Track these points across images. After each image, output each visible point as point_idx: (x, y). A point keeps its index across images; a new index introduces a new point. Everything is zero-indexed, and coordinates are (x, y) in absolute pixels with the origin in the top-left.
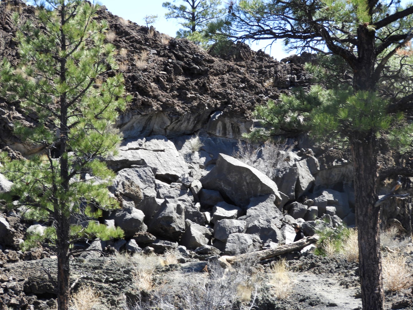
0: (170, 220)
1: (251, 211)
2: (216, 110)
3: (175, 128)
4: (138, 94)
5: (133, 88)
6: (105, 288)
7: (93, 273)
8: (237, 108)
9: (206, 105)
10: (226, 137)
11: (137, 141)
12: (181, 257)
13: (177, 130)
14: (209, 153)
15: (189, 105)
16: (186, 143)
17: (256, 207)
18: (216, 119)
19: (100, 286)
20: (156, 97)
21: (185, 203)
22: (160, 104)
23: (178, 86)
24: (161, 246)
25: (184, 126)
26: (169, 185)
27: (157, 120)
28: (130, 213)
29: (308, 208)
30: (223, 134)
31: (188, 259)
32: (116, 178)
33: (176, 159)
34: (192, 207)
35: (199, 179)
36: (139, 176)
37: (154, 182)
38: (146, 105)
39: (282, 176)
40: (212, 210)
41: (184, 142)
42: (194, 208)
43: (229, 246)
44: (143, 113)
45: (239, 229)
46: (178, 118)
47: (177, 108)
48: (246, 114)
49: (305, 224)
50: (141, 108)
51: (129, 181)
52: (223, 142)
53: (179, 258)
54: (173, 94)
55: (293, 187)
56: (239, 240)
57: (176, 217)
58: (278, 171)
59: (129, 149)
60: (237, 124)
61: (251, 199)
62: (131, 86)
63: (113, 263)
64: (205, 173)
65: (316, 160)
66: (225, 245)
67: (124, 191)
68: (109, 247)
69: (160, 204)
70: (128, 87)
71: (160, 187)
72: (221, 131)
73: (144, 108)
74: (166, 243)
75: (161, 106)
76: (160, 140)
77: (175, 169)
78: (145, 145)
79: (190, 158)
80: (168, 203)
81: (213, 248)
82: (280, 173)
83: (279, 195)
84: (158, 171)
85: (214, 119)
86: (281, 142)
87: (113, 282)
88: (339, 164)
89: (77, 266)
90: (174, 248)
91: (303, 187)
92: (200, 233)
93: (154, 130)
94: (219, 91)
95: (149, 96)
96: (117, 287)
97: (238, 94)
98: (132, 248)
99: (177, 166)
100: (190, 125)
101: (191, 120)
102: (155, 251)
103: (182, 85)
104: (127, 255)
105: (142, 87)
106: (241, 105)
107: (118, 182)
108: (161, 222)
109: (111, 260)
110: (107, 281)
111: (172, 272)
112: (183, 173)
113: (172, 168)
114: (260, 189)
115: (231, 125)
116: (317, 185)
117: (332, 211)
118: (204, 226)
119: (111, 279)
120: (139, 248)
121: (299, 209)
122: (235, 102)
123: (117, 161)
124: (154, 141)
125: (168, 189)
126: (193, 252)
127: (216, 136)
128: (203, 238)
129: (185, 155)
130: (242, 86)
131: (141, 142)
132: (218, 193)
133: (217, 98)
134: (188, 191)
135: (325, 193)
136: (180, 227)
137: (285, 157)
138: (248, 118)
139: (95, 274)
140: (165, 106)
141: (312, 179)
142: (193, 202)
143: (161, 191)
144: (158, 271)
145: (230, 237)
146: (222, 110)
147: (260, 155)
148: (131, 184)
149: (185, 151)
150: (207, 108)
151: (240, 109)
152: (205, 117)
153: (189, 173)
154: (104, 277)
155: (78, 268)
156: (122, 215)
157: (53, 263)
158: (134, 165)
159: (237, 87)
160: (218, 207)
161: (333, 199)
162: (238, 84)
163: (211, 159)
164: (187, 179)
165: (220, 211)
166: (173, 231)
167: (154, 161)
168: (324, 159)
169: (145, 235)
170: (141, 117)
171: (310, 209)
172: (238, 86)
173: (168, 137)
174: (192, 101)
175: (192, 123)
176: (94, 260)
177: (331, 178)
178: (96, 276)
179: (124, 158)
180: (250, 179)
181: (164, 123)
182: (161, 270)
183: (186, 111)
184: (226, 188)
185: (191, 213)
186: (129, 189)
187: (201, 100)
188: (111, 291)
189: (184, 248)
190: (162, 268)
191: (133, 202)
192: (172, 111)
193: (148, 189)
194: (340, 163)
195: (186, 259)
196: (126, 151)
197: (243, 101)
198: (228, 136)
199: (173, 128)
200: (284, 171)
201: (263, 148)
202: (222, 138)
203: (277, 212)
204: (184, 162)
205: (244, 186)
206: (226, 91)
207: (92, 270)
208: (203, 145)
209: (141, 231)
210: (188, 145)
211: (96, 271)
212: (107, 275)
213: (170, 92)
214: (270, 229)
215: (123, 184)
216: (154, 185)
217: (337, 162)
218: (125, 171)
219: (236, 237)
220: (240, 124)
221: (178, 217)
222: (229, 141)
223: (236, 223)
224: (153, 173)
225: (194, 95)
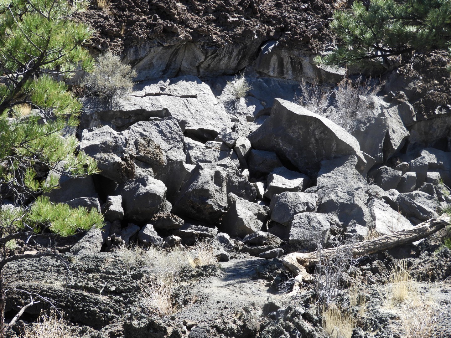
0: (205, 194)
1: (322, 180)
2: (269, 40)
3: (211, 66)
4: (158, 17)
5: (150, 9)
6: (103, 302)
7: (85, 279)
8: (298, 36)
9: (254, 32)
10: (284, 78)
11: (158, 84)
12: (222, 251)
13: (214, 69)
14: (260, 100)
15: (231, 33)
16: (227, 86)
17: (330, 174)
18: (269, 52)
19: (94, 299)
20: (183, 22)
21: (228, 169)
22: (189, 32)
23: (214, 7)
24: (192, 233)
25: (224, 63)
26: (204, 145)
27: (186, 54)
28: (145, 185)
29: (402, 175)
30: (278, 73)
31: (233, 254)
32: (124, 134)
33: (213, 107)
34: (238, 175)
35: (247, 136)
36: (161, 132)
37: (182, 140)
38: (169, 33)
39: (365, 129)
40: (266, 180)
41: (224, 84)
42: (241, 176)
43: (295, 233)
44: (166, 45)
45: (308, 206)
46: (215, 51)
47: (214, 36)
48: (311, 44)
49: (401, 197)
50: (162, 37)
51: (144, 139)
52: (279, 84)
53: (219, 253)
54: (207, 18)
55: (380, 144)
56: (309, 223)
57: (214, 190)
58: (359, 122)
59: (146, 95)
60: (299, 59)
61: (323, 163)
62: (149, 7)
63: (116, 262)
64: (255, 127)
65: (411, 107)
66: (289, 231)
67: (137, 153)
68: (114, 236)
69: (190, 171)
70: (144, 8)
71: (191, 148)
72: (276, 69)
73: (166, 37)
74: (199, 229)
75: (191, 34)
76: (190, 82)
77: (213, 122)
78: (170, 89)
79: (234, 107)
80: (202, 169)
81: (270, 235)
82: (362, 125)
83: (362, 157)
84: (187, 125)
85: (267, 52)
86: (362, 83)
87: (115, 293)
88: (443, 113)
89: (61, 268)
90: (212, 237)
91: (395, 145)
92: (250, 213)
93: (182, 68)
94: (272, 14)
95: (175, 21)
96: (122, 301)
97: (298, 17)
98: (148, 237)
99: (215, 117)
100: (233, 62)
101: (234, 54)
102: (183, 242)
103: (221, 6)
104: (139, 250)
105: (163, 7)
106: (304, 32)
107: (126, 139)
108: (191, 198)
109: (115, 256)
110: (106, 292)
111: (207, 279)
112: (223, 127)
113: (207, 120)
114: (334, 148)
115: (290, 61)
116: (412, 142)
117: (435, 178)
118: (256, 202)
119: (113, 289)
120: (159, 237)
121: (390, 177)
122: (295, 28)
123: (129, 111)
124: (182, 83)
125: (202, 151)
126: (240, 242)
127: (270, 76)
128: (255, 221)
129: (226, 102)
130: (304, 7)
131: (164, 85)
132: (275, 155)
133: (269, 23)
134: (231, 153)
135: (424, 153)
136: (221, 204)
137: (367, 104)
138: (315, 50)
139: (89, 279)
140: (197, 34)
141: (407, 133)
142: (239, 169)
143: (192, 153)
144: (186, 276)
145: (296, 220)
146: (278, 40)
147: (332, 101)
148: (149, 143)
149: (227, 96)
150: (256, 37)
151: (303, 36)
152: (254, 49)
153: (232, 128)
154: (101, 285)
155: (62, 271)
156: (133, 188)
157: (25, 262)
158: (154, 118)
159: (297, 9)
160: (274, 175)
161: (436, 162)
162: (298, 5)
163: (263, 108)
164: (230, 134)
165: (278, 181)
166: (210, 211)
167: (182, 112)
168: (422, 105)
169: (168, 217)
170: (163, 49)
171: (405, 176)
172: (299, 7)
173: (201, 79)
174: (235, 27)
175: (234, 59)
176: (89, 257)
177: (431, 132)
178: (90, 283)
179: (139, 108)
180: (320, 133)
181: (196, 58)
182: (190, 274)
183: (227, 41)
184: (286, 147)
185: (237, 184)
186: (145, 150)
187: (248, 25)
188: (111, 307)
189: (227, 236)
190: (191, 271)
191: (150, 169)
192: (207, 42)
193: (173, 150)
194: (444, 111)
195: (229, 255)
196: (142, 97)
197: (307, 27)
198: (285, 76)
199: (209, 65)
200: (368, 122)
201: (336, 91)
202: (277, 79)
203: (360, 181)
204: (225, 113)
205: (312, 143)
206: (282, 13)
207: (83, 274)
208: (251, 88)
209: (162, 211)
210: (230, 89)
211: (91, 276)
212: (106, 281)
213: (204, 15)
214: (353, 206)
215: (136, 143)
216: (182, 145)
217: (440, 109)
218: (140, 125)
219: (305, 219)
220: (302, 58)
221: (216, 190)
222: (288, 83)
223: (304, 197)
224: (180, 128)
225: (237, 19)
